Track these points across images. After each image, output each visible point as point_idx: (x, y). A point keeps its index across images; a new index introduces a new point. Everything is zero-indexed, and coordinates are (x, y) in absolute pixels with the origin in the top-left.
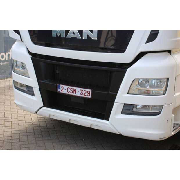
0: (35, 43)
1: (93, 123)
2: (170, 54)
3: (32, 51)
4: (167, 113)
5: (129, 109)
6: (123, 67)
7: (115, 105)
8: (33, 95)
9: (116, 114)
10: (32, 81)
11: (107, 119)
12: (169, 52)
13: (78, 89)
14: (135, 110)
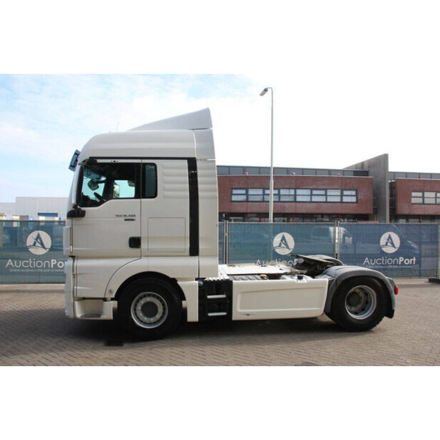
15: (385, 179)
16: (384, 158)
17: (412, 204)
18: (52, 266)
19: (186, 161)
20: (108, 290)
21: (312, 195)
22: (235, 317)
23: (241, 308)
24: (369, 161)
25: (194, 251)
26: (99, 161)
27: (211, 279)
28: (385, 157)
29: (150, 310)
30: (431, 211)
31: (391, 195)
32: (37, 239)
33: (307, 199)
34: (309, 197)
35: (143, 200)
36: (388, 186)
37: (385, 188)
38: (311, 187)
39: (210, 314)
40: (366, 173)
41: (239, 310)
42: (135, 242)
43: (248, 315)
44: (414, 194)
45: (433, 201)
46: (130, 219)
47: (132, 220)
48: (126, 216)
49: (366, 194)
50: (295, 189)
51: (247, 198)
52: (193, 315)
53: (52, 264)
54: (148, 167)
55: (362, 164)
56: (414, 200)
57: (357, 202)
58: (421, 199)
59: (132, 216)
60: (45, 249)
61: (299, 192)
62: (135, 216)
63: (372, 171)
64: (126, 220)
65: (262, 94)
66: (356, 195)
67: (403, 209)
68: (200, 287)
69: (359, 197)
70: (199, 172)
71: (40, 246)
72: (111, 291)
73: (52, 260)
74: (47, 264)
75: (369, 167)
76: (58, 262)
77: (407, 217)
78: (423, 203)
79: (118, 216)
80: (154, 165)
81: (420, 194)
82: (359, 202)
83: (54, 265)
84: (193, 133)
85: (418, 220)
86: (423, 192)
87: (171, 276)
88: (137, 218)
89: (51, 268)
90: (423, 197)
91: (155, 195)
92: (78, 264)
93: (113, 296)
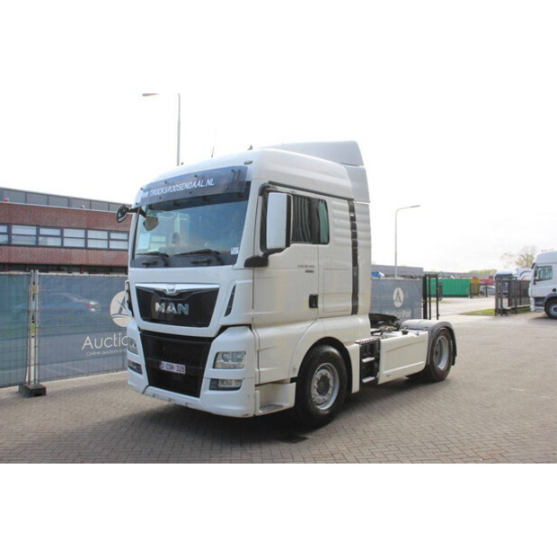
0: (144, 320)
1: (187, 401)
2: (251, 329)
3: (142, 328)
4: (248, 387)
5: (215, 384)
6: (211, 339)
7: (204, 380)
8: (141, 373)
9: (205, 390)
10: (139, 358)
11: (198, 396)
12: (249, 326)
13: (175, 365)
14: (220, 385)
19: (347, 202)
20: (292, 367)
21: (109, 239)
22: (381, 380)
26: (279, 189)
33: (103, 245)
34: (106, 242)
35: (320, 246)
38: (109, 229)
39: (364, 381)
41: (384, 372)
42: (313, 301)
46: (310, 270)
47: (312, 272)
48: (306, 266)
50: (86, 229)
51: (10, 239)
54: (321, 205)
59: (310, 266)
61: (91, 234)
62: (313, 266)
64: (307, 271)
65: (145, 95)
68: (361, 351)
70: (357, 216)
79: (300, 266)
80: (325, 203)
88: (316, 270)
91: (328, 241)
92: (260, 335)
93: (296, 375)
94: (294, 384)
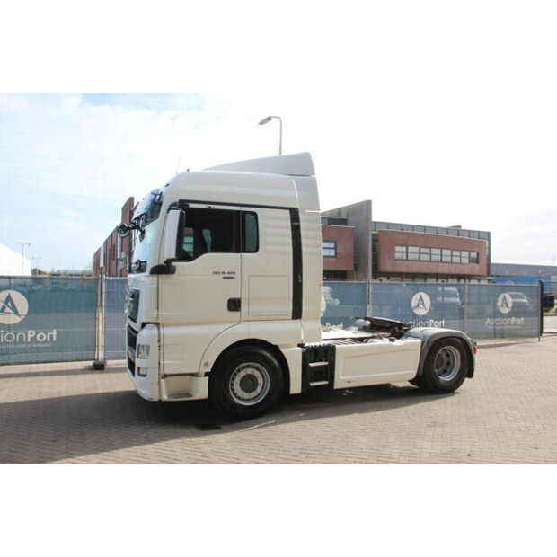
2: (158, 327)
12: (157, 324)
15: (367, 229)
16: (366, 206)
17: (396, 260)
18: (29, 340)
19: (288, 212)
20: (203, 363)
22: (337, 386)
23: (343, 376)
24: (348, 207)
25: (297, 314)
26: (191, 205)
27: (314, 344)
28: (368, 203)
29: (249, 384)
30: (414, 269)
31: (374, 250)
32: (6, 303)
35: (243, 254)
36: (370, 238)
37: (367, 240)
39: (312, 384)
40: (344, 222)
41: (342, 378)
42: (234, 305)
43: (349, 382)
44: (398, 249)
45: (416, 257)
46: (229, 277)
47: (232, 278)
48: (224, 273)
49: (347, 247)
52: (296, 387)
53: (29, 336)
54: (249, 217)
55: (340, 210)
56: (397, 256)
57: (335, 257)
58: (405, 254)
59: (231, 273)
60: (19, 316)
62: (234, 273)
63: (351, 219)
64: (224, 278)
65: (262, 123)
66: (335, 248)
67: (386, 265)
68: (304, 354)
69: (338, 251)
70: (302, 224)
71: (11, 311)
72: (206, 364)
73: (29, 332)
74: (21, 337)
75: (348, 214)
76: (37, 333)
77: (389, 275)
78: (407, 260)
79: (216, 273)
80: (255, 214)
81: (404, 249)
82: (338, 256)
83: (31, 338)
84: (293, 180)
85: (400, 278)
86: (407, 246)
87: (274, 344)
88: (237, 276)
89: (27, 343)
90: (407, 252)
91: (256, 250)
92: (165, 332)
93: (209, 370)
94: (207, 378)
